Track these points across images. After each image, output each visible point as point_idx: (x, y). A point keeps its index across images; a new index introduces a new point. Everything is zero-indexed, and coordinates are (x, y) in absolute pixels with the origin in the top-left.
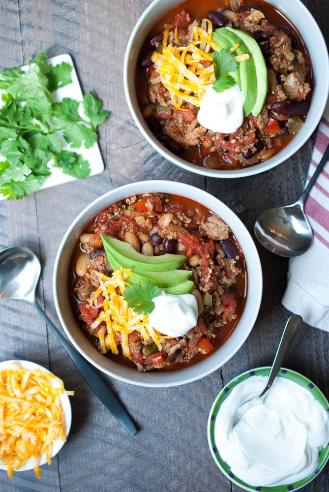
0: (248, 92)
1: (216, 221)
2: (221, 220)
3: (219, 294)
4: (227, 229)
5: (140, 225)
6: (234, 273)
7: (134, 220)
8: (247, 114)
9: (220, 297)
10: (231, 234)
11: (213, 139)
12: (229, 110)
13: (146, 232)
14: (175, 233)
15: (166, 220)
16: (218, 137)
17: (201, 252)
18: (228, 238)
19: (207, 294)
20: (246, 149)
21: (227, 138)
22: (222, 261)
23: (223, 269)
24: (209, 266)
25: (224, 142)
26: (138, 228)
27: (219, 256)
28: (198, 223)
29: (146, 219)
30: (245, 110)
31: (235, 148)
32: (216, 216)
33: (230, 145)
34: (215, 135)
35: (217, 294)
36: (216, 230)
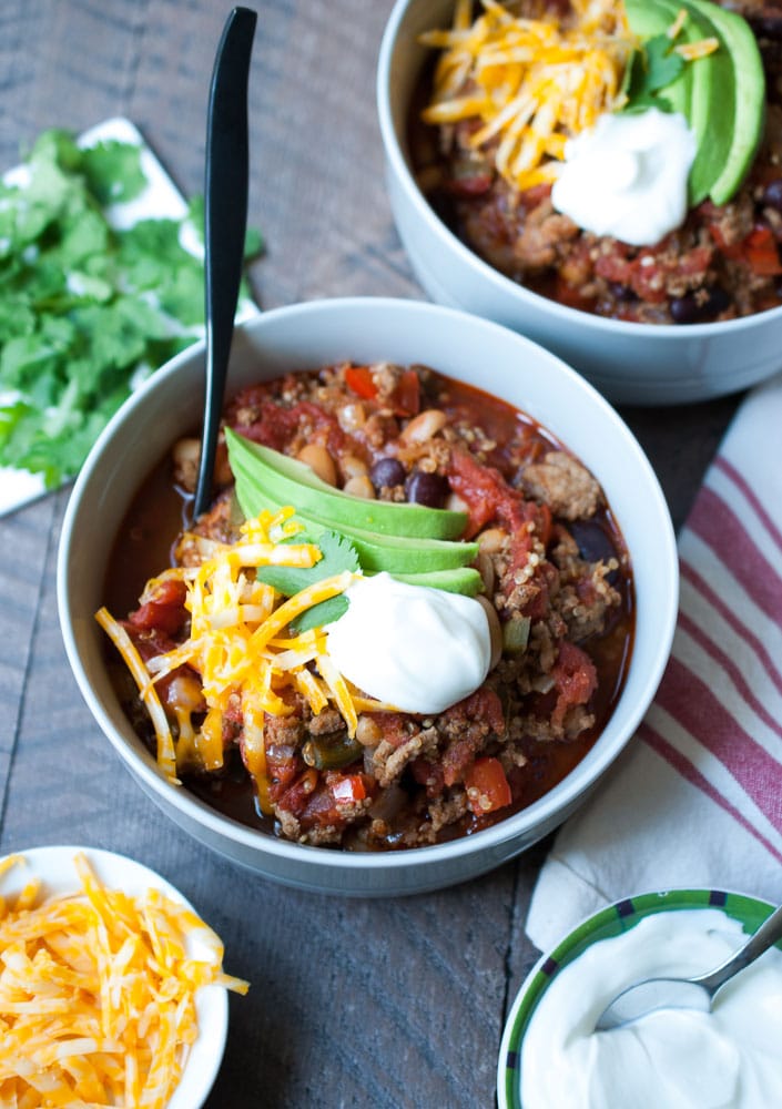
0: (707, 133)
1: (565, 463)
2: (579, 463)
3: (553, 634)
4: (595, 489)
5: (349, 435)
6: (602, 598)
7: (333, 418)
8: (699, 197)
9: (555, 641)
10: (602, 506)
11: (594, 255)
12: (645, 172)
13: (361, 454)
14: (447, 451)
15: (423, 427)
16: (606, 249)
17: (511, 516)
18: (594, 515)
19: (517, 615)
20: (678, 285)
21: (630, 253)
22: (570, 560)
23: (571, 581)
24: (532, 550)
25: (620, 263)
26: (339, 438)
27: (561, 549)
28: (515, 461)
29: (367, 416)
30: (695, 184)
31: (649, 277)
32: (569, 454)
33: (639, 269)
34: (598, 243)
35: (546, 628)
36: (563, 482)
